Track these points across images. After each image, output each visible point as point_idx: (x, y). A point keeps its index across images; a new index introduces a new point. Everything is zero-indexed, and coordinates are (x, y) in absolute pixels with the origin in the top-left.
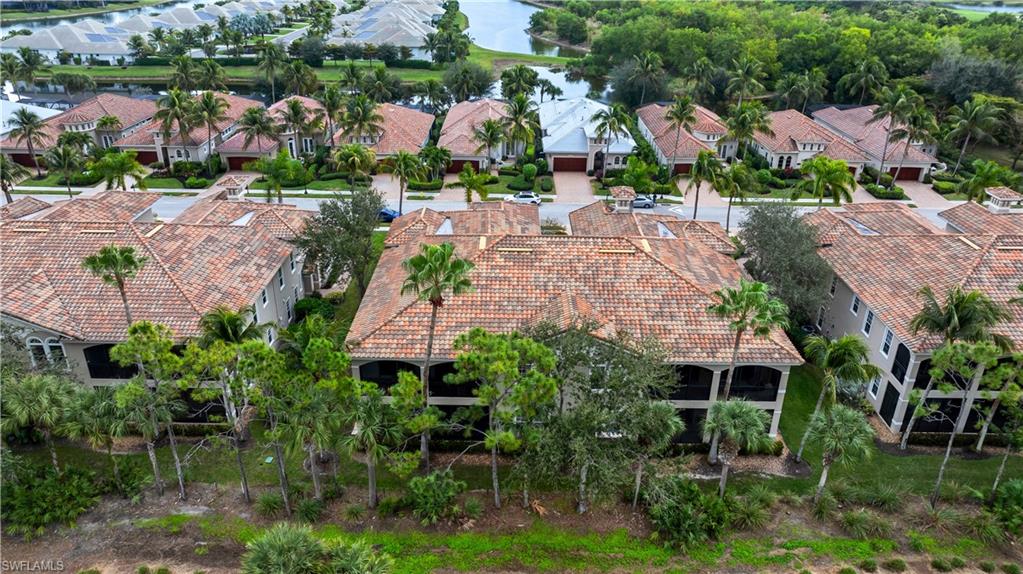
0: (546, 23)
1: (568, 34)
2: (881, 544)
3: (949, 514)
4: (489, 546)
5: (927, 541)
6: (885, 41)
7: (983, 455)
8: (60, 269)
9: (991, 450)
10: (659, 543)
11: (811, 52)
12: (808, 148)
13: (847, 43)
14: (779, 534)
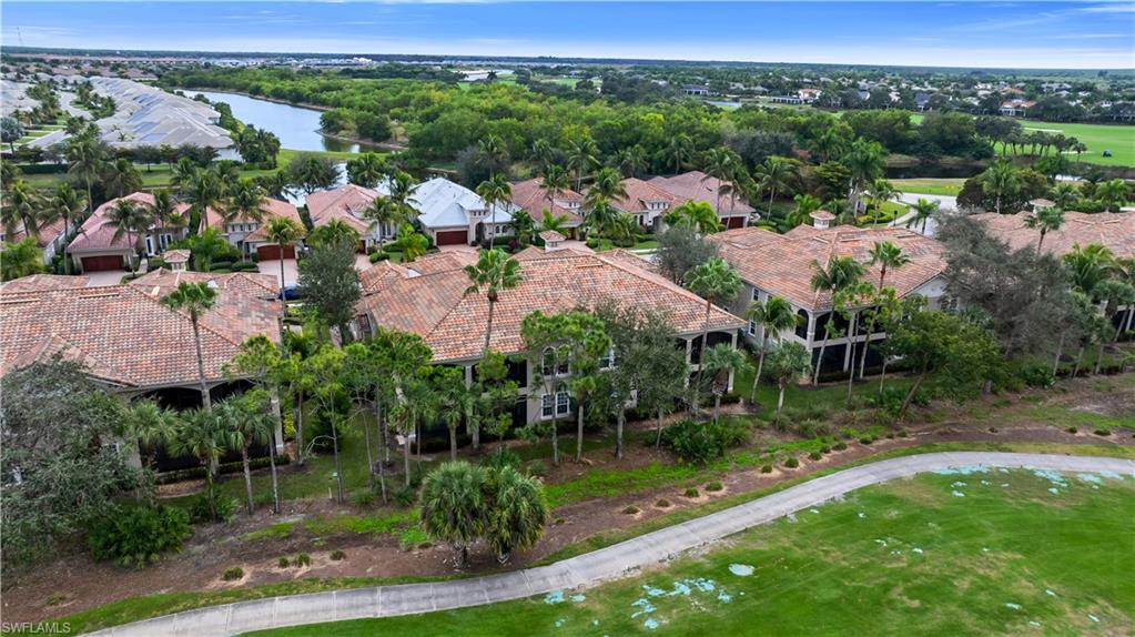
0: (341, 122)
1: (372, 131)
2: (826, 438)
3: (859, 414)
4: (562, 491)
5: (852, 431)
6: (677, 124)
7: (864, 382)
8: (75, 331)
9: (868, 378)
10: (686, 466)
11: (619, 136)
12: (656, 207)
13: (647, 127)
14: (761, 445)
